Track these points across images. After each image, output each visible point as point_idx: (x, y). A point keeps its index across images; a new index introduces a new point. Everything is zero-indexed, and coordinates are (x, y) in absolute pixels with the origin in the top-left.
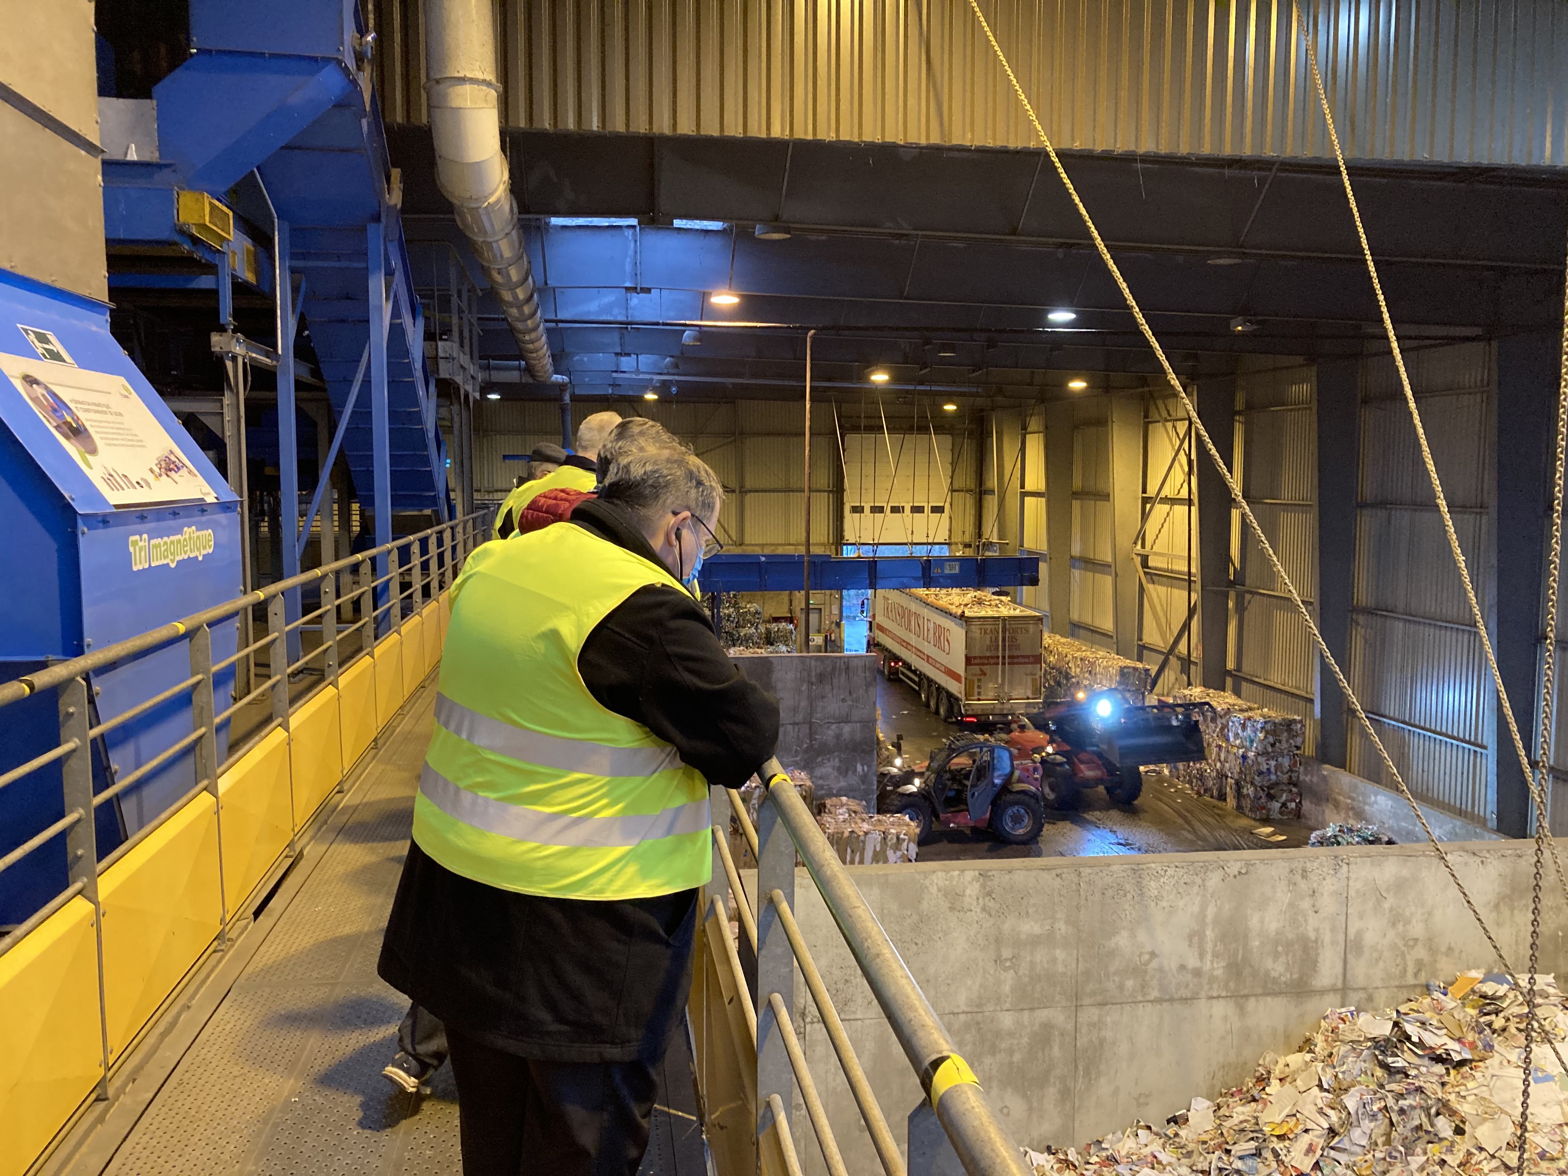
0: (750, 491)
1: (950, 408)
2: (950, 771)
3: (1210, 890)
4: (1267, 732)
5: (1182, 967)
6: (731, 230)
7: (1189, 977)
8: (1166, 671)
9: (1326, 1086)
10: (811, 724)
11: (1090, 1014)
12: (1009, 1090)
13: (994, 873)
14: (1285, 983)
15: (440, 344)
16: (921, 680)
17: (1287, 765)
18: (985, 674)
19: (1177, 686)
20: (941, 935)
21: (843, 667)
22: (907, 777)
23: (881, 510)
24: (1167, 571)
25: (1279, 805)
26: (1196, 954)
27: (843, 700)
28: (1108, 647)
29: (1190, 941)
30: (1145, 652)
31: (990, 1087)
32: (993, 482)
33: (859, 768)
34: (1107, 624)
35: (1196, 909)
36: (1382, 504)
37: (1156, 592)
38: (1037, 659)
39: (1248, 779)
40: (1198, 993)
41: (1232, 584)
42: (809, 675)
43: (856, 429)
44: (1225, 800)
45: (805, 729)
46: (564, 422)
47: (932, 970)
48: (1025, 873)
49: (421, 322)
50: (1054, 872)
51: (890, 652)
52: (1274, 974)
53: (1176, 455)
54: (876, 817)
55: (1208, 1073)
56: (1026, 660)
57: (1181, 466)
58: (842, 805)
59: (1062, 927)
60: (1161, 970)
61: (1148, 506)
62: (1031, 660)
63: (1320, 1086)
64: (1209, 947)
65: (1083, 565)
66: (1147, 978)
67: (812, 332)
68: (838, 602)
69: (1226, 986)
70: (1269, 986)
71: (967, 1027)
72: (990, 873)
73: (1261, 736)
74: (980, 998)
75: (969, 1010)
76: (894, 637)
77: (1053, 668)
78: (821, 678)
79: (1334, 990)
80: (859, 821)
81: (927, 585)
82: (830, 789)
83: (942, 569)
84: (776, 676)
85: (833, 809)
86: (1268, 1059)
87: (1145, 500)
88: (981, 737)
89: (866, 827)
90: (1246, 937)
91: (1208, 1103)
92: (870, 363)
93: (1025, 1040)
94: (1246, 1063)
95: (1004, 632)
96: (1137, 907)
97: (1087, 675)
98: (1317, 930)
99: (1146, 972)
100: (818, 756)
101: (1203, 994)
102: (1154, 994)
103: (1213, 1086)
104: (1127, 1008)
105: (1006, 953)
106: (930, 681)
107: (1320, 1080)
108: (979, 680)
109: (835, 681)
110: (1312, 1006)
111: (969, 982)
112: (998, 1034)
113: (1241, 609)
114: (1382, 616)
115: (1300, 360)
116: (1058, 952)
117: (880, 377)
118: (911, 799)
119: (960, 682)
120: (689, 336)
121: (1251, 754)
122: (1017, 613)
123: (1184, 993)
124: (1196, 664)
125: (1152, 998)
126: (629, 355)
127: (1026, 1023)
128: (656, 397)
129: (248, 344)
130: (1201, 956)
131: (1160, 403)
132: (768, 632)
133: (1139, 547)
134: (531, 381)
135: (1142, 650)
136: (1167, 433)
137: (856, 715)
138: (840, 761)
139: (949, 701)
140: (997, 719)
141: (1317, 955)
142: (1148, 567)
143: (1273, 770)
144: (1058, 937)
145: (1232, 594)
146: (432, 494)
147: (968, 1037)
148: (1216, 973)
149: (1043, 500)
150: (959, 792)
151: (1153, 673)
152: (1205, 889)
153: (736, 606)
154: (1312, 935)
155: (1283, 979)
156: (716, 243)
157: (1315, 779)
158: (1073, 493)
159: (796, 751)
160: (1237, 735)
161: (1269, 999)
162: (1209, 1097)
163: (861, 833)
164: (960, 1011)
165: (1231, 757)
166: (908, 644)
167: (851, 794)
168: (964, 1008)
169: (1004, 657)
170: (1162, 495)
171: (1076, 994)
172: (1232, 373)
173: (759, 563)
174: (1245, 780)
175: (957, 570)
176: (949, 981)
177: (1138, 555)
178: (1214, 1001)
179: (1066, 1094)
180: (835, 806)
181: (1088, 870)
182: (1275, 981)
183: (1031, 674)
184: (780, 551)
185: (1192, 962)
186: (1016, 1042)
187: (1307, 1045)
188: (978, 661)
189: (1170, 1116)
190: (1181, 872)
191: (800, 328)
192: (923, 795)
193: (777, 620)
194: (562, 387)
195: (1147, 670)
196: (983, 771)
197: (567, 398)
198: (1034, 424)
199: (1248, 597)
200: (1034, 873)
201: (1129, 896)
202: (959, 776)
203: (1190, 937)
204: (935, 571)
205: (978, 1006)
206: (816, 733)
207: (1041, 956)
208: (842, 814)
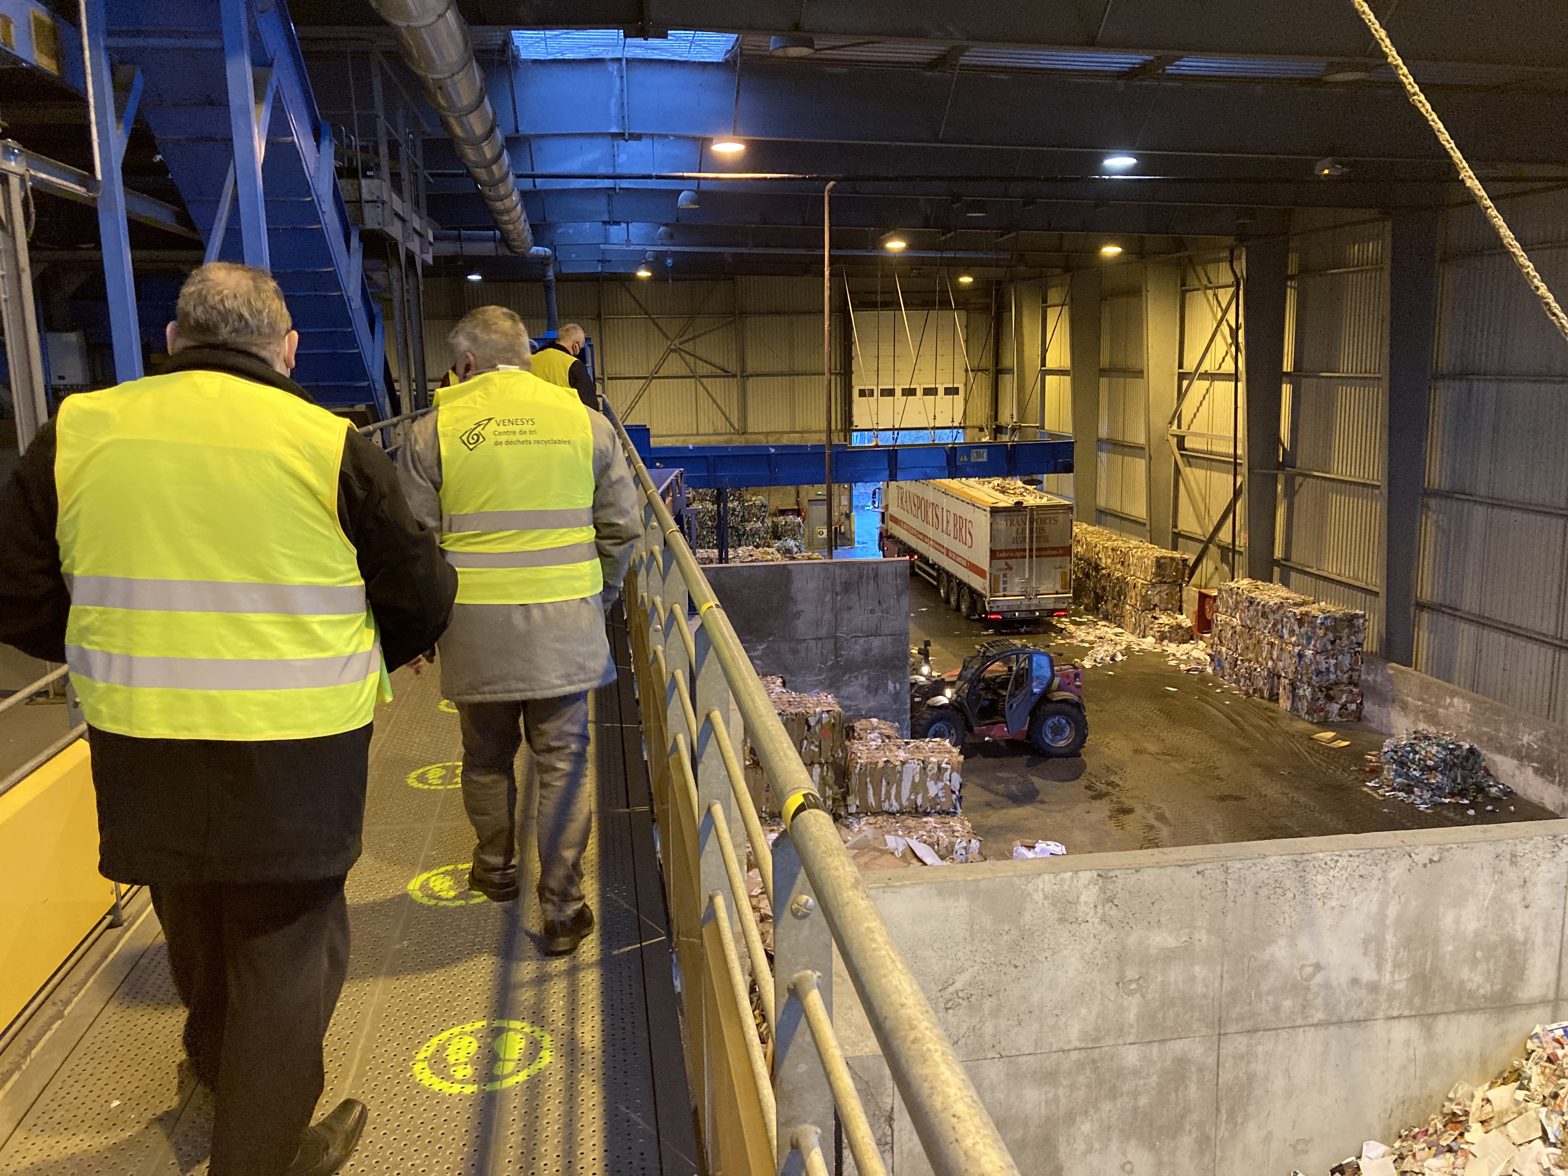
0: (752, 376)
1: (966, 280)
2: (984, 679)
3: (1393, 884)
4: (1327, 629)
5: (1355, 982)
6: (735, 62)
7: (1363, 993)
8: (1204, 561)
9: (1553, 1140)
10: (836, 638)
11: (1236, 1044)
12: (1133, 1142)
13: (1117, 872)
14: (1484, 996)
15: (364, 182)
16: (939, 575)
17: (1347, 663)
18: (1011, 568)
19: (1216, 577)
20: (1047, 954)
21: (871, 574)
22: (937, 687)
23: (890, 393)
24: (1207, 452)
25: (1339, 706)
26: (1373, 965)
27: (872, 611)
28: (1137, 534)
29: (1366, 948)
30: (1180, 540)
31: (1110, 1140)
32: (1009, 360)
33: (891, 686)
34: (1139, 510)
35: (1374, 908)
36: (1463, 374)
37: (1194, 475)
38: (1067, 551)
39: (1305, 679)
40: (1373, 1014)
41: (1281, 466)
42: (833, 585)
43: (871, 305)
44: (1277, 700)
45: (830, 645)
46: (548, 304)
47: (1035, 998)
48: (1157, 871)
49: (328, 148)
50: (1194, 869)
51: (905, 544)
52: (1469, 986)
53: (1218, 326)
54: (913, 743)
55: (1385, 1111)
56: (1055, 552)
57: (1225, 338)
58: (874, 729)
59: (1203, 937)
60: (1327, 986)
61: (1185, 383)
62: (1061, 552)
63: (1545, 1138)
64: (1389, 955)
65: (1111, 447)
66: (1310, 997)
67: (832, 183)
68: (847, 493)
69: (1410, 1002)
70: (1464, 1000)
71: (1080, 1066)
72: (1112, 874)
73: (1321, 633)
74: (1097, 1029)
75: (1083, 1045)
76: (910, 529)
77: (1080, 559)
78: (847, 587)
79: (1544, 1002)
80: (894, 748)
81: (952, 476)
82: (859, 710)
83: (969, 457)
84: (796, 585)
85: (863, 734)
86: (1460, 1092)
87: (1182, 377)
88: (1017, 642)
89: (902, 755)
90: (1436, 941)
91: (1383, 1148)
92: (887, 228)
93: (1154, 1079)
94: (1430, 1097)
95: (1031, 523)
96: (1299, 909)
97: (1119, 566)
98: (1526, 929)
99: (1308, 989)
100: (844, 674)
101: (1380, 1014)
102: (1319, 1016)
103: (1389, 1127)
104: (1284, 1034)
105: (1131, 973)
106: (950, 576)
107: (1544, 1131)
108: (1005, 576)
109: (863, 591)
110: (1517, 1023)
111: (1084, 1011)
112: (1120, 1074)
113: (1290, 493)
114: (1458, 499)
115: (1373, 213)
116: (1197, 968)
117: (896, 245)
118: (942, 711)
119: (984, 577)
120: (685, 199)
121: (1309, 653)
122: (1044, 501)
123: (1356, 1013)
124: (1241, 553)
125: (1316, 1021)
126: (618, 223)
127: (1155, 1058)
128: (649, 274)
129: (27, 156)
130: (1379, 968)
131: (1199, 268)
132: (775, 526)
133: (1175, 427)
134: (508, 253)
135: (1177, 538)
136: (1208, 300)
137: (886, 628)
138: (869, 679)
139: (972, 597)
140: (1023, 615)
141: (1526, 960)
142: (1185, 450)
143: (1332, 669)
144: (1198, 949)
145: (1281, 478)
146: (366, 384)
147: (1081, 1079)
148: (1397, 987)
149: (1068, 379)
150: (993, 702)
151: (1191, 563)
152: (1387, 883)
153: (741, 499)
154: (1520, 936)
155: (1482, 991)
156: (717, 78)
157: (1379, 679)
158: (1100, 370)
159: (820, 668)
160: (1292, 632)
161: (1463, 1018)
162: (1385, 1140)
163: (898, 763)
164: (1071, 1047)
165: (1286, 655)
166: (925, 536)
167: (882, 715)
168: (1077, 1044)
169: (1031, 550)
170: (1202, 370)
171: (1220, 1020)
172: (1285, 234)
173: (769, 456)
174: (1300, 681)
175: (985, 459)
176: (1057, 1011)
177: (1173, 435)
178: (1395, 1023)
179: (1204, 1143)
180: (866, 730)
181: (1238, 865)
182: (1471, 994)
183: (1060, 567)
184: (785, 440)
185: (1368, 974)
186: (1141, 1082)
187: (1517, 1076)
188: (1004, 555)
189: (1334, 1165)
190: (1356, 862)
191: (816, 179)
192: (955, 708)
193: (783, 512)
194: (543, 261)
195: (1185, 560)
196: (1023, 678)
197: (551, 274)
198: (1054, 295)
199: (1299, 480)
200: (1169, 871)
201: (1290, 895)
202: (996, 685)
203: (1366, 943)
204: (962, 459)
205: (1093, 1040)
206: (841, 649)
207: (1175, 975)
208: (874, 740)
